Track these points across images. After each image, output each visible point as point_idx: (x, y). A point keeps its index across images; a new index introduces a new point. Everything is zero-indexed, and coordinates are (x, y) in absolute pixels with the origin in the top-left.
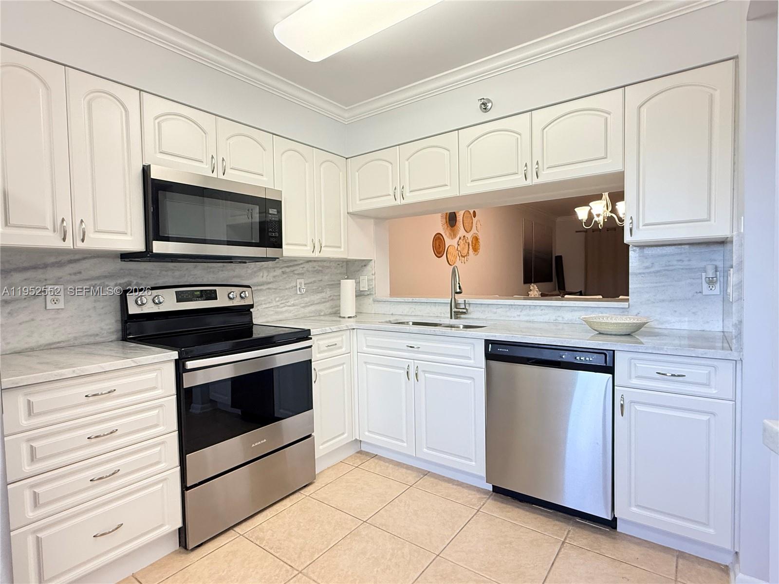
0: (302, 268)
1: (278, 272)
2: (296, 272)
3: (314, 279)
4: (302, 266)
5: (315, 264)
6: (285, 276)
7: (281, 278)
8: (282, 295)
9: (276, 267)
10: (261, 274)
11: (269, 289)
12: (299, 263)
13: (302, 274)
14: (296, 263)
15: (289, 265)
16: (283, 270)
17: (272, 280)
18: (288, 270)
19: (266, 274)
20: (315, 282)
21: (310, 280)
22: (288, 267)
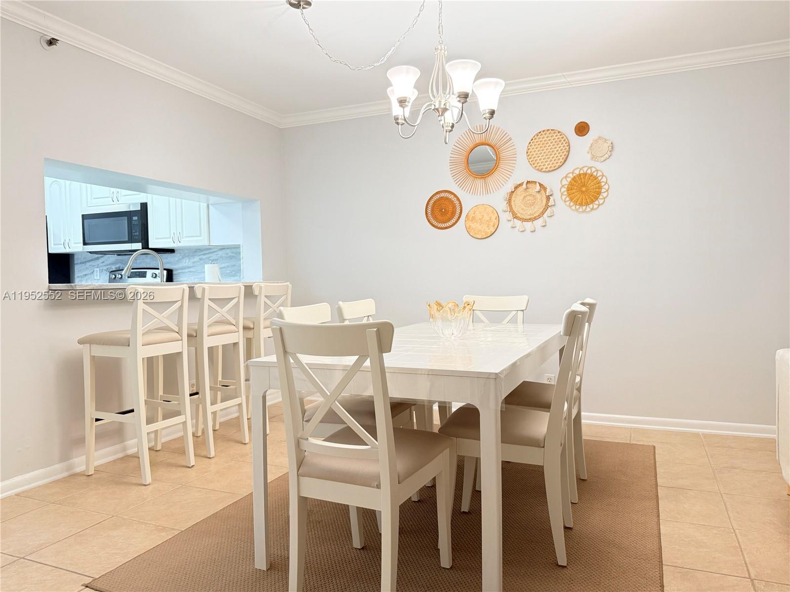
0: (217, 255)
1: (197, 259)
2: (211, 259)
3: (227, 264)
4: (216, 253)
5: (228, 251)
6: (202, 262)
7: (198, 263)
8: (199, 277)
9: (196, 255)
10: (184, 261)
11: (190, 272)
12: (214, 251)
13: (216, 260)
14: (211, 251)
15: (204, 253)
16: (201, 257)
17: (192, 265)
18: (204, 257)
19: (188, 261)
20: (228, 267)
21: (223, 265)
22: (204, 254)
